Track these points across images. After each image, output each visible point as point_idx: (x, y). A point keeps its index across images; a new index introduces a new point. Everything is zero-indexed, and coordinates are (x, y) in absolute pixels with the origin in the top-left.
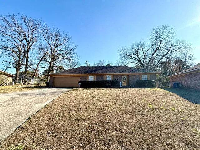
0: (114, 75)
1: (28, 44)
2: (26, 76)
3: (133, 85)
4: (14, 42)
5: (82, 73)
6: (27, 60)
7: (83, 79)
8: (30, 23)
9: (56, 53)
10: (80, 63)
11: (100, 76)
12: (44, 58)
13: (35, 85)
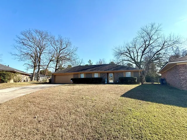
0: (101, 73)
1: (40, 50)
2: (38, 74)
3: (117, 81)
4: (32, 49)
5: (75, 72)
6: (39, 62)
7: (76, 77)
8: (41, 34)
9: (61, 55)
10: (84, 62)
11: (89, 74)
12: (52, 60)
13: (43, 82)
